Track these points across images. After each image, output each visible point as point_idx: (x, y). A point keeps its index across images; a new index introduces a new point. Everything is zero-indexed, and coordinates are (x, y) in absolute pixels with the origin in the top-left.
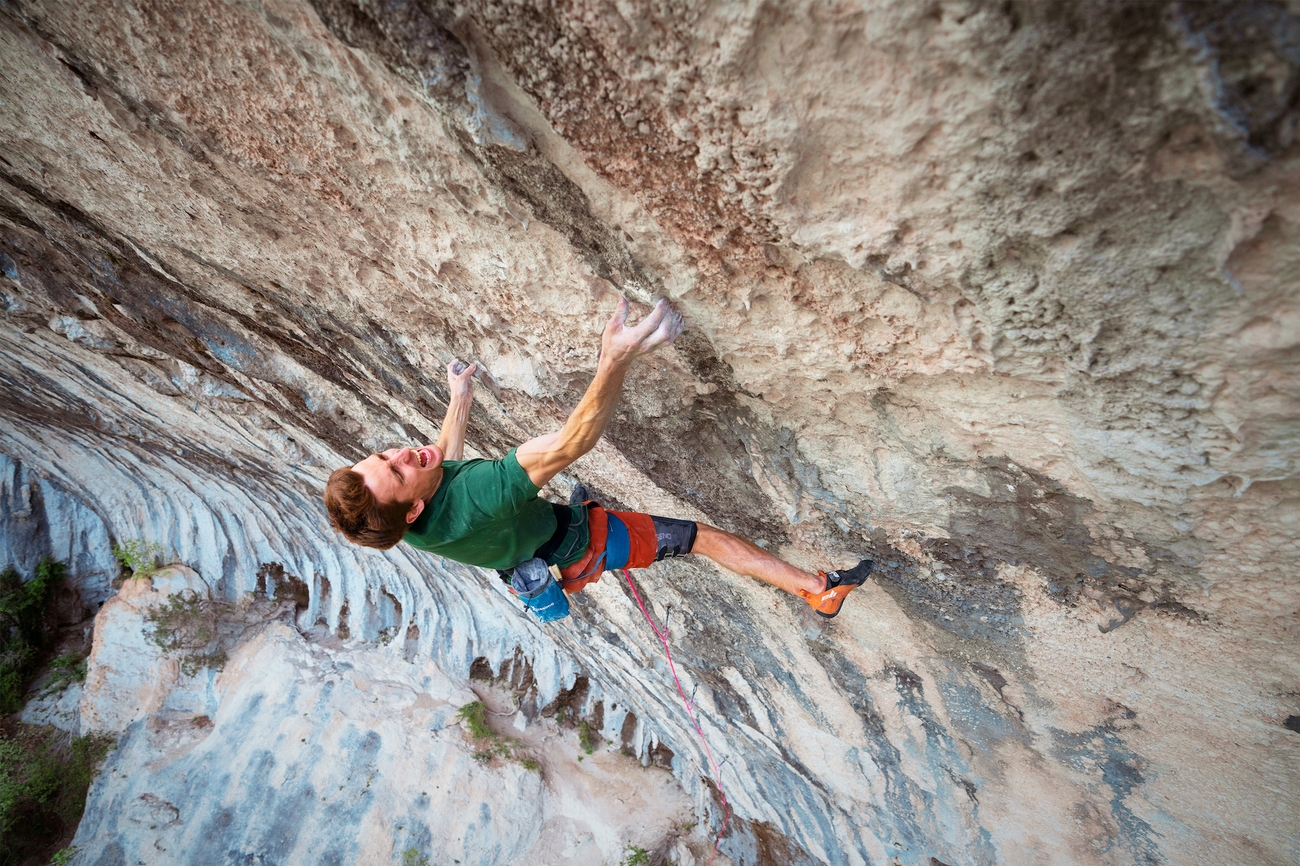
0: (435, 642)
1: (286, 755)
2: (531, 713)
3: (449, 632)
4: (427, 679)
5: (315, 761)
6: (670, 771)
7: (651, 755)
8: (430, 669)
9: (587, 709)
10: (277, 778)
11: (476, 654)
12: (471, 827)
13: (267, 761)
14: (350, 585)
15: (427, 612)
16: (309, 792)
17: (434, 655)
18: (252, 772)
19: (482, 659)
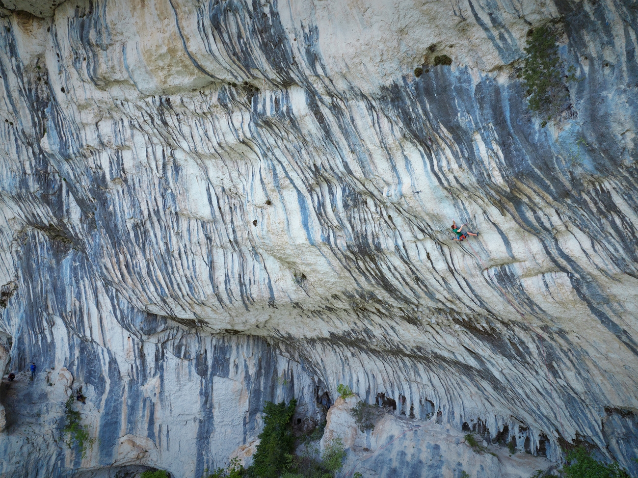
0: (448, 417)
1: (410, 451)
2: (489, 441)
3: (453, 413)
4: (448, 430)
5: (419, 453)
6: (546, 457)
7: (537, 452)
8: (448, 426)
9: (509, 439)
10: (408, 458)
11: (464, 421)
12: (478, 471)
13: (403, 454)
14: (414, 398)
15: (444, 406)
16: (420, 462)
17: (449, 422)
18: (399, 457)
19: (466, 423)
